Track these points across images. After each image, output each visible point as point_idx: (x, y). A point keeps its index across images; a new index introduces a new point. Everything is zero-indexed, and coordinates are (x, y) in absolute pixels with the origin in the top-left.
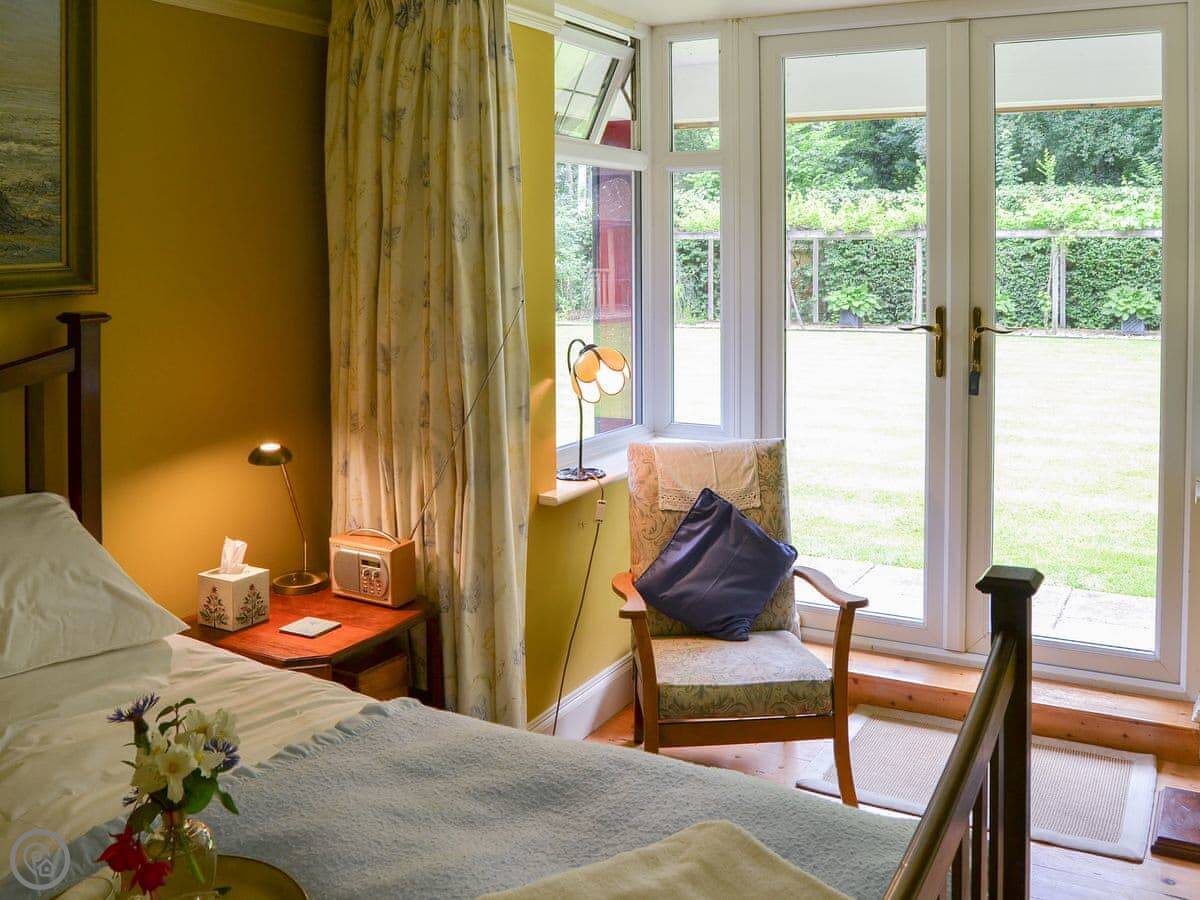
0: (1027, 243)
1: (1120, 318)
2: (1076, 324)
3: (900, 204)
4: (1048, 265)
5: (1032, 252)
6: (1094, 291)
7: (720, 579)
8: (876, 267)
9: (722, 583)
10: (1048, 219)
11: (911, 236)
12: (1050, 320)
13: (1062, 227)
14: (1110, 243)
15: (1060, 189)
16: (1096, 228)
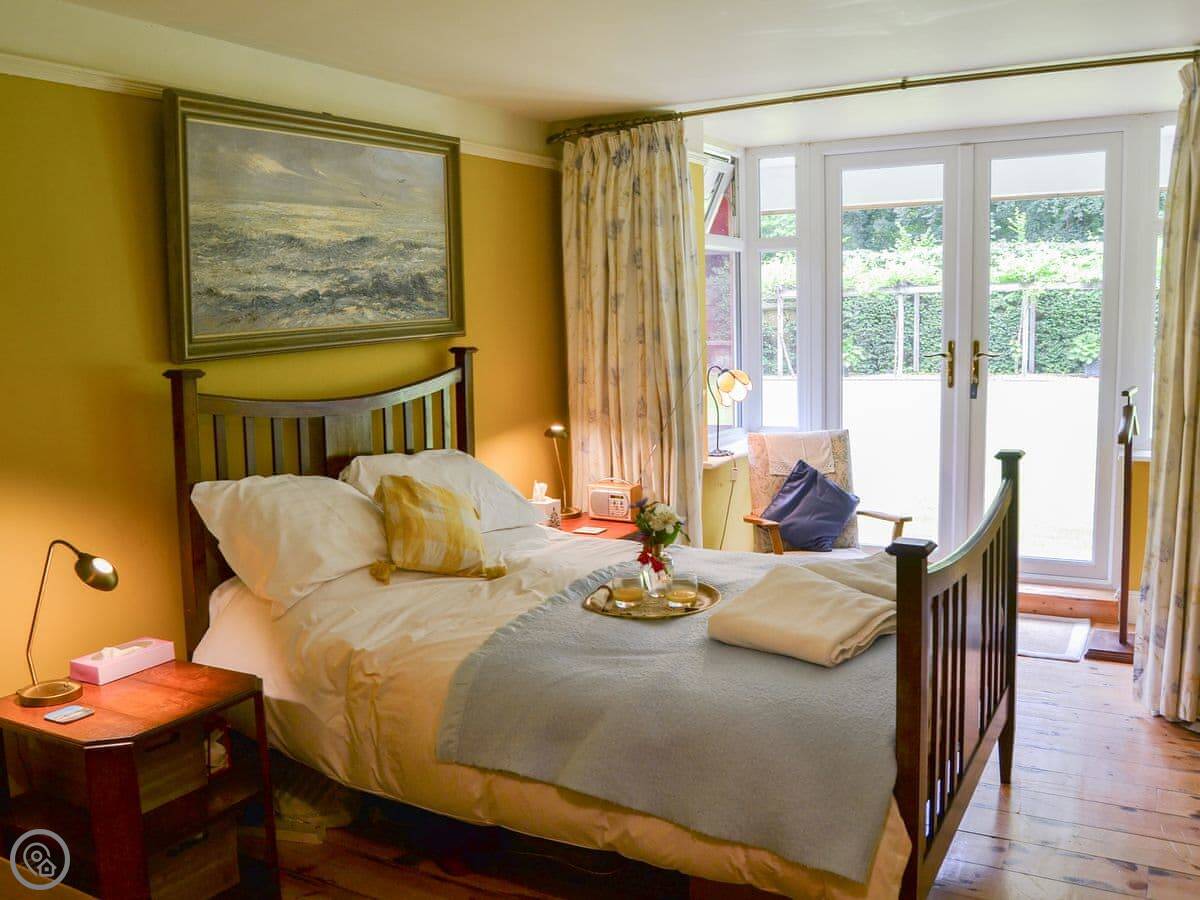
0: (999, 296)
1: (1084, 362)
2: (1043, 368)
3: (884, 263)
4: (1019, 316)
5: (1004, 304)
6: (1062, 338)
7: (814, 514)
8: (860, 321)
9: (814, 517)
10: (1020, 274)
11: (893, 292)
12: (1020, 366)
13: (1033, 281)
14: (1077, 294)
15: (1032, 245)
16: (1063, 281)
